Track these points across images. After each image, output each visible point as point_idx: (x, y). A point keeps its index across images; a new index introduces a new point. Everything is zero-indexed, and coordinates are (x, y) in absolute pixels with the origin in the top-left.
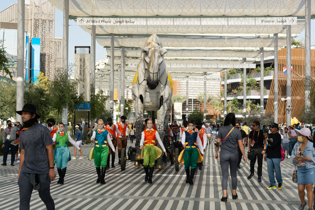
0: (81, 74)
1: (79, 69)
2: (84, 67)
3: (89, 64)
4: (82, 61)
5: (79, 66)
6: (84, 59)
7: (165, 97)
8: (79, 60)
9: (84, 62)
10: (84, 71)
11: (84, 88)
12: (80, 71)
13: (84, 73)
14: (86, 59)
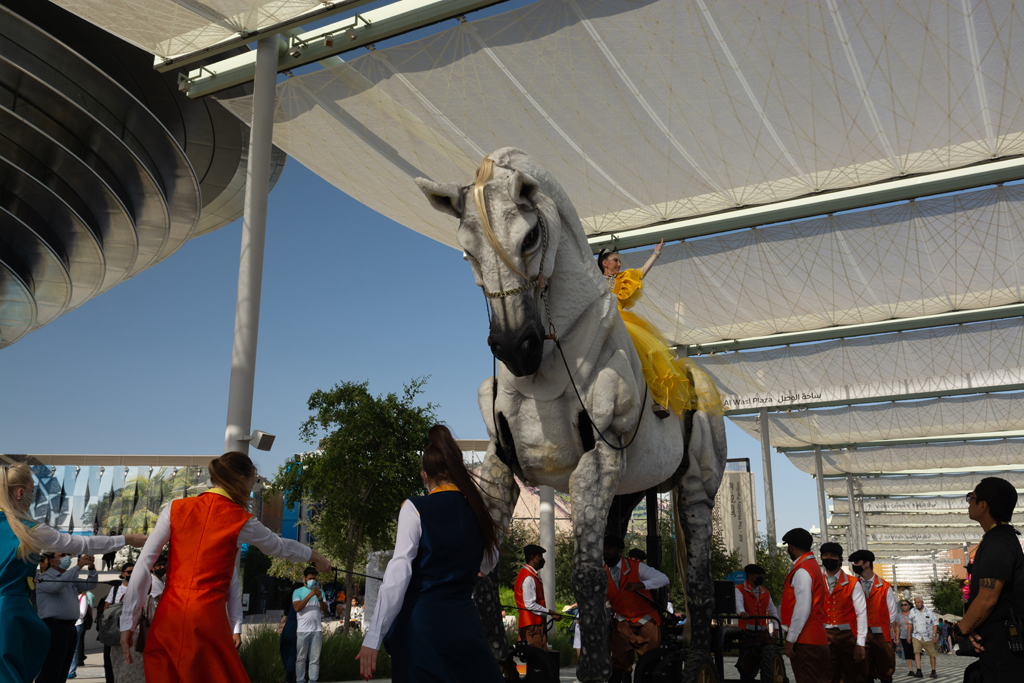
0: (733, 513)
1: (729, 504)
2: (738, 498)
3: (748, 492)
4: (735, 487)
5: (729, 498)
6: (738, 484)
7: (597, 410)
8: (728, 485)
9: (739, 489)
10: (740, 507)
11: (741, 540)
12: (732, 506)
13: (740, 512)
14: (742, 483)
